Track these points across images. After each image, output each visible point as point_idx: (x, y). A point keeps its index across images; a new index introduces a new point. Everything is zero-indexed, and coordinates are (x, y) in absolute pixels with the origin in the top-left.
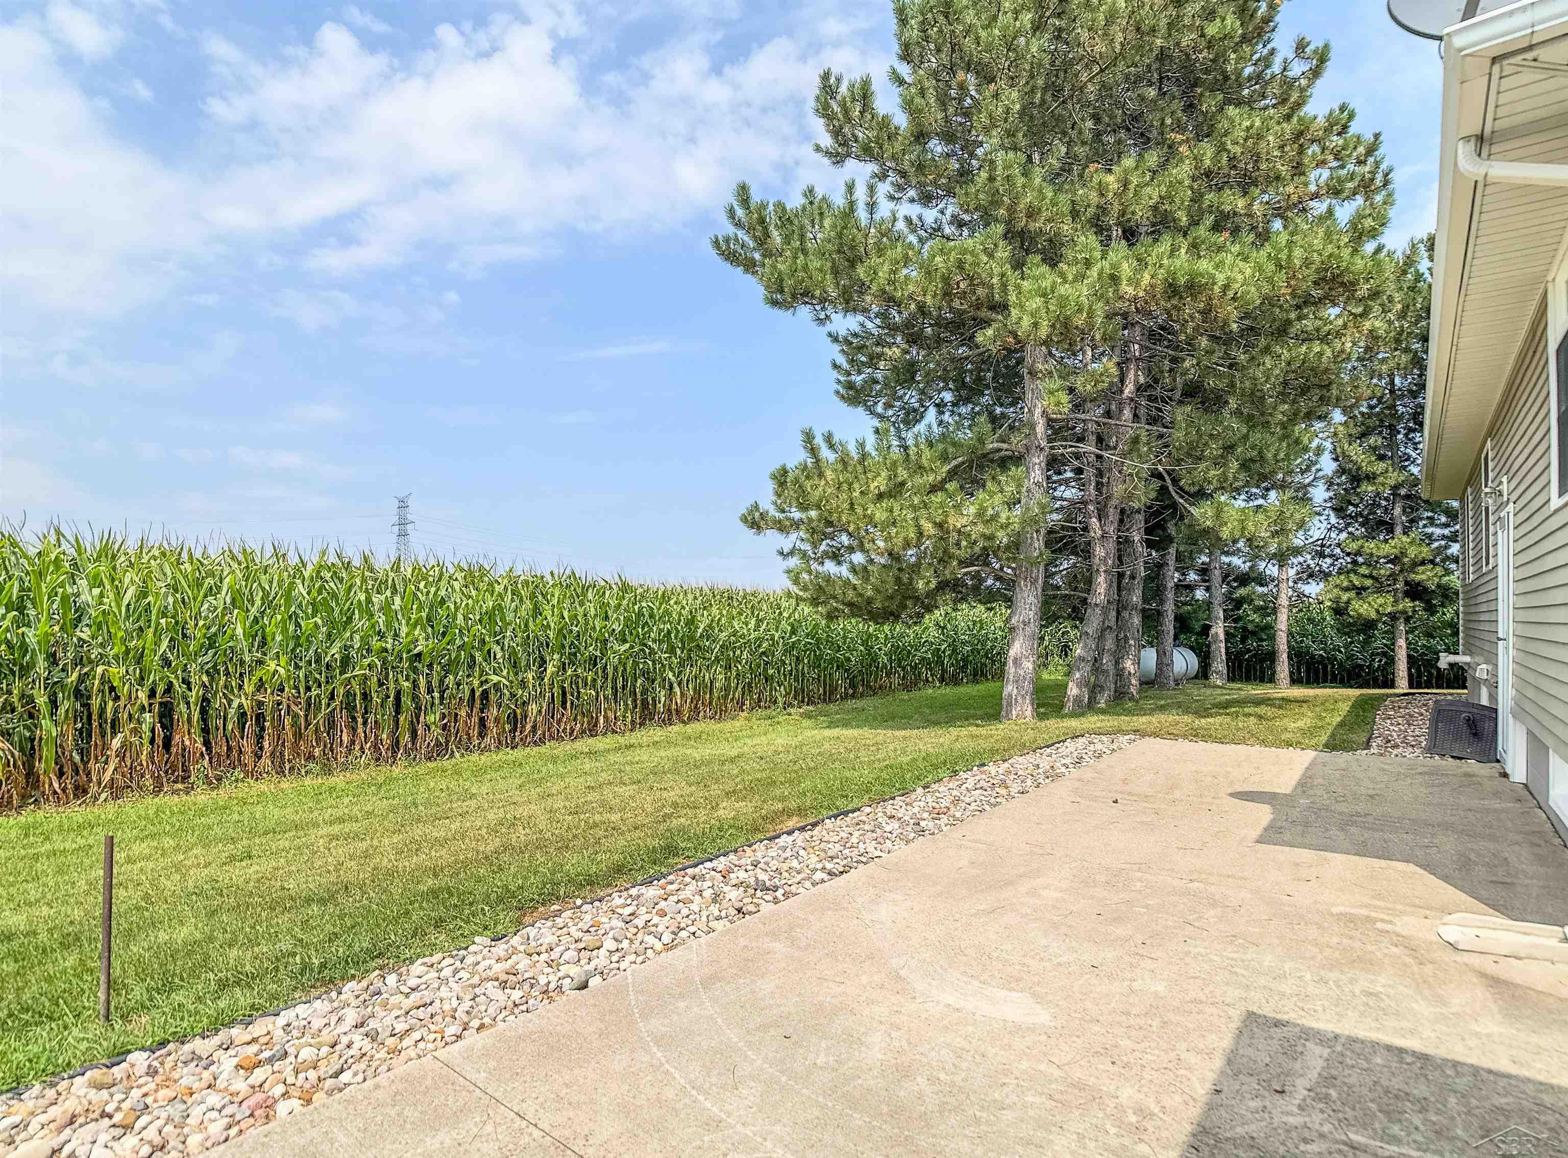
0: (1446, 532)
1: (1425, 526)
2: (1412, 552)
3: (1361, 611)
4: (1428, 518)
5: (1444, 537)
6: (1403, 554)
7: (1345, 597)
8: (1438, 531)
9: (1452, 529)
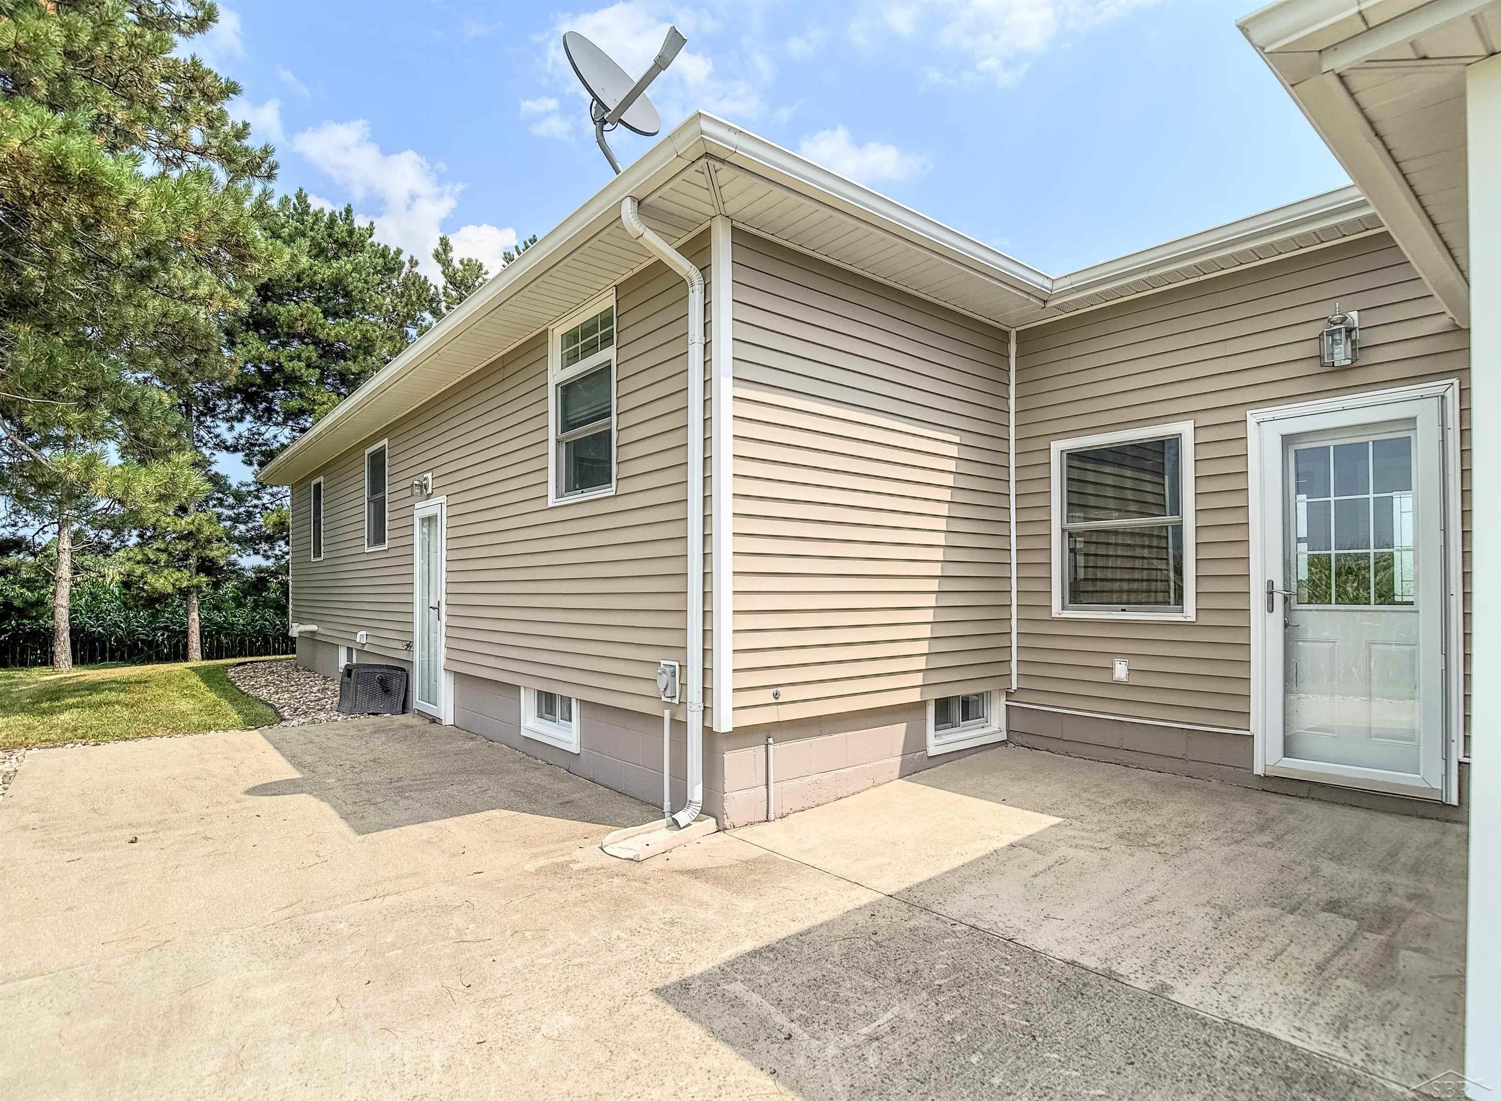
0: (230, 513)
1: (214, 506)
2: (207, 530)
3: (157, 585)
4: (218, 499)
5: (229, 518)
6: (199, 531)
7: (139, 570)
8: (227, 512)
9: (236, 511)
